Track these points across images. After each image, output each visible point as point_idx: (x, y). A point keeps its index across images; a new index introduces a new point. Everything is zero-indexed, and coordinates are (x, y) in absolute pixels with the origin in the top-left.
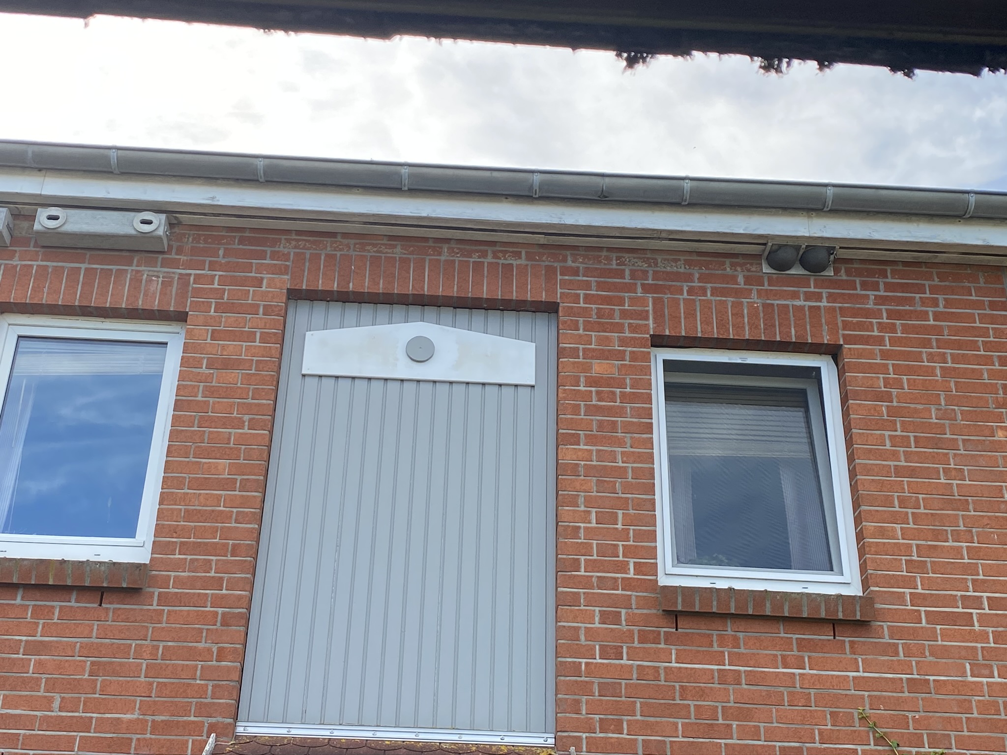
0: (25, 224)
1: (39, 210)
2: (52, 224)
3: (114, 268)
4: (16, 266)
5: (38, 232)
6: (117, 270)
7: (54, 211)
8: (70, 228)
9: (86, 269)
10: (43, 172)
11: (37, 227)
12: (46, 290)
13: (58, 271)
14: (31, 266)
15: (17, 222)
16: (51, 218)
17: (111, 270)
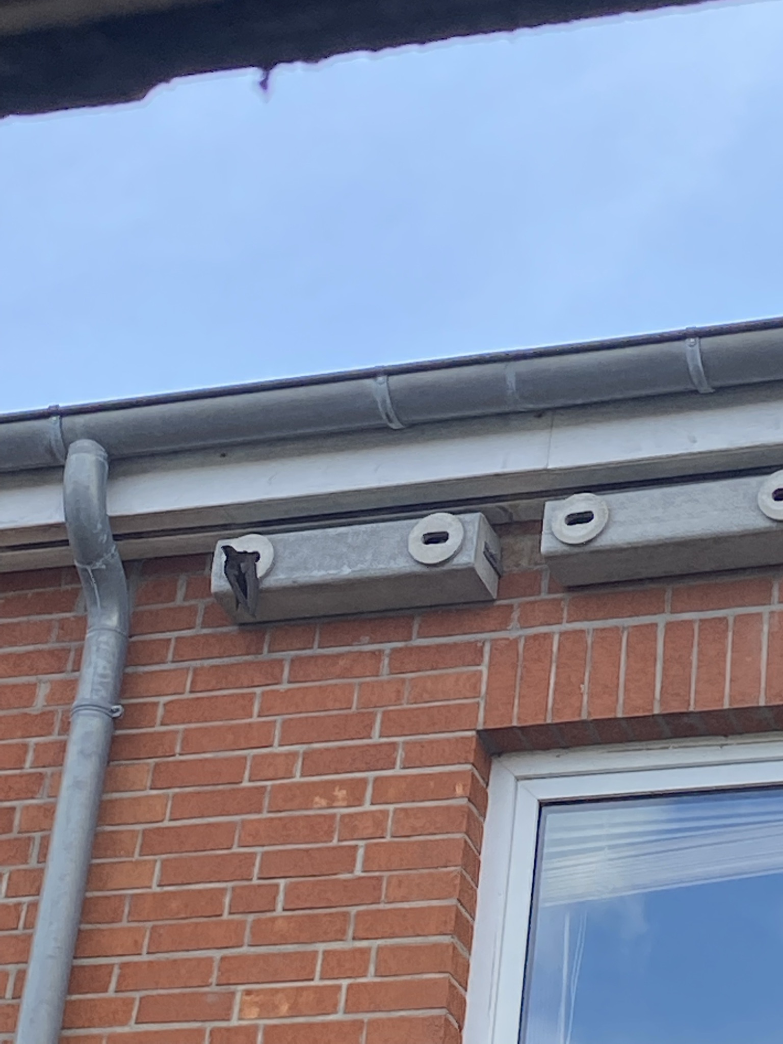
0: (525, 543)
1: (549, 505)
2: (580, 533)
3: (729, 613)
4: (516, 641)
5: (551, 558)
6: (738, 618)
7: (579, 503)
8: (617, 537)
9: (669, 626)
10: (546, 419)
11: (547, 545)
12: (585, 688)
13: (608, 638)
14: (548, 636)
15: (509, 540)
16: (576, 519)
17: (724, 620)
